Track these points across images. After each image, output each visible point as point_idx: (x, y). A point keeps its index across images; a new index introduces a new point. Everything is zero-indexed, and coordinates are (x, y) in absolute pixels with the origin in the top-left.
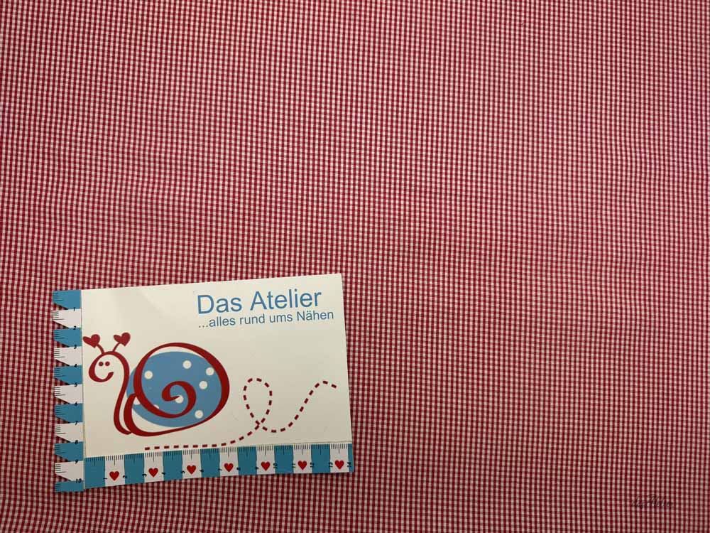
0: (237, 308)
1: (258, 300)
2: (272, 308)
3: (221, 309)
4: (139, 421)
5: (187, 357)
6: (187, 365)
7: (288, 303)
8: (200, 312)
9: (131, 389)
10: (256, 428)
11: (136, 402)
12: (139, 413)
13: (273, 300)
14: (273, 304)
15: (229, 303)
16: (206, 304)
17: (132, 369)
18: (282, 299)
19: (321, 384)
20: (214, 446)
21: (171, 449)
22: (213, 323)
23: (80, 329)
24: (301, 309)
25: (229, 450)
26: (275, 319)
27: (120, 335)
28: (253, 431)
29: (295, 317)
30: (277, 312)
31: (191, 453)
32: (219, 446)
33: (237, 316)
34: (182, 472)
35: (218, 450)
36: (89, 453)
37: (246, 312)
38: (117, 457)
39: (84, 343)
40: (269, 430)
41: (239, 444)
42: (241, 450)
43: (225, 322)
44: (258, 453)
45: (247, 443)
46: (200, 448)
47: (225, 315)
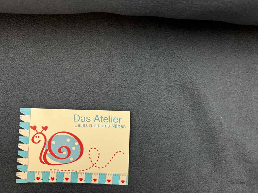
0: (89, 120)
1: (97, 118)
2: (102, 122)
3: (83, 120)
4: (49, 159)
5: (69, 137)
6: (68, 140)
7: (108, 121)
8: (74, 121)
9: (46, 147)
10: (93, 166)
11: (48, 152)
12: (49, 156)
13: (103, 119)
14: (103, 121)
15: (86, 119)
16: (77, 118)
17: (48, 139)
18: (106, 119)
19: (119, 152)
20: (76, 171)
21: (60, 171)
22: (79, 126)
23: (30, 123)
24: (113, 123)
25: (82, 173)
26: (103, 126)
27: (44, 126)
28: (91, 167)
29: (111, 126)
30: (104, 123)
31: (67, 173)
32: (78, 171)
33: (88, 124)
34: (63, 180)
35: (77, 173)
36: (29, 170)
37: (92, 123)
38: (40, 172)
39: (30, 128)
40: (97, 167)
41: (85, 171)
42: (86, 173)
43: (83, 126)
44: (93, 175)
45: (89, 171)
46: (71, 171)
47: (84, 123)
